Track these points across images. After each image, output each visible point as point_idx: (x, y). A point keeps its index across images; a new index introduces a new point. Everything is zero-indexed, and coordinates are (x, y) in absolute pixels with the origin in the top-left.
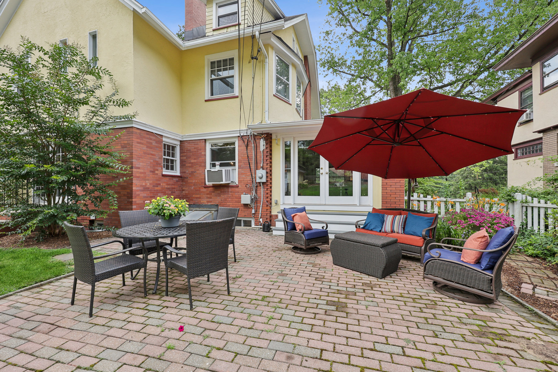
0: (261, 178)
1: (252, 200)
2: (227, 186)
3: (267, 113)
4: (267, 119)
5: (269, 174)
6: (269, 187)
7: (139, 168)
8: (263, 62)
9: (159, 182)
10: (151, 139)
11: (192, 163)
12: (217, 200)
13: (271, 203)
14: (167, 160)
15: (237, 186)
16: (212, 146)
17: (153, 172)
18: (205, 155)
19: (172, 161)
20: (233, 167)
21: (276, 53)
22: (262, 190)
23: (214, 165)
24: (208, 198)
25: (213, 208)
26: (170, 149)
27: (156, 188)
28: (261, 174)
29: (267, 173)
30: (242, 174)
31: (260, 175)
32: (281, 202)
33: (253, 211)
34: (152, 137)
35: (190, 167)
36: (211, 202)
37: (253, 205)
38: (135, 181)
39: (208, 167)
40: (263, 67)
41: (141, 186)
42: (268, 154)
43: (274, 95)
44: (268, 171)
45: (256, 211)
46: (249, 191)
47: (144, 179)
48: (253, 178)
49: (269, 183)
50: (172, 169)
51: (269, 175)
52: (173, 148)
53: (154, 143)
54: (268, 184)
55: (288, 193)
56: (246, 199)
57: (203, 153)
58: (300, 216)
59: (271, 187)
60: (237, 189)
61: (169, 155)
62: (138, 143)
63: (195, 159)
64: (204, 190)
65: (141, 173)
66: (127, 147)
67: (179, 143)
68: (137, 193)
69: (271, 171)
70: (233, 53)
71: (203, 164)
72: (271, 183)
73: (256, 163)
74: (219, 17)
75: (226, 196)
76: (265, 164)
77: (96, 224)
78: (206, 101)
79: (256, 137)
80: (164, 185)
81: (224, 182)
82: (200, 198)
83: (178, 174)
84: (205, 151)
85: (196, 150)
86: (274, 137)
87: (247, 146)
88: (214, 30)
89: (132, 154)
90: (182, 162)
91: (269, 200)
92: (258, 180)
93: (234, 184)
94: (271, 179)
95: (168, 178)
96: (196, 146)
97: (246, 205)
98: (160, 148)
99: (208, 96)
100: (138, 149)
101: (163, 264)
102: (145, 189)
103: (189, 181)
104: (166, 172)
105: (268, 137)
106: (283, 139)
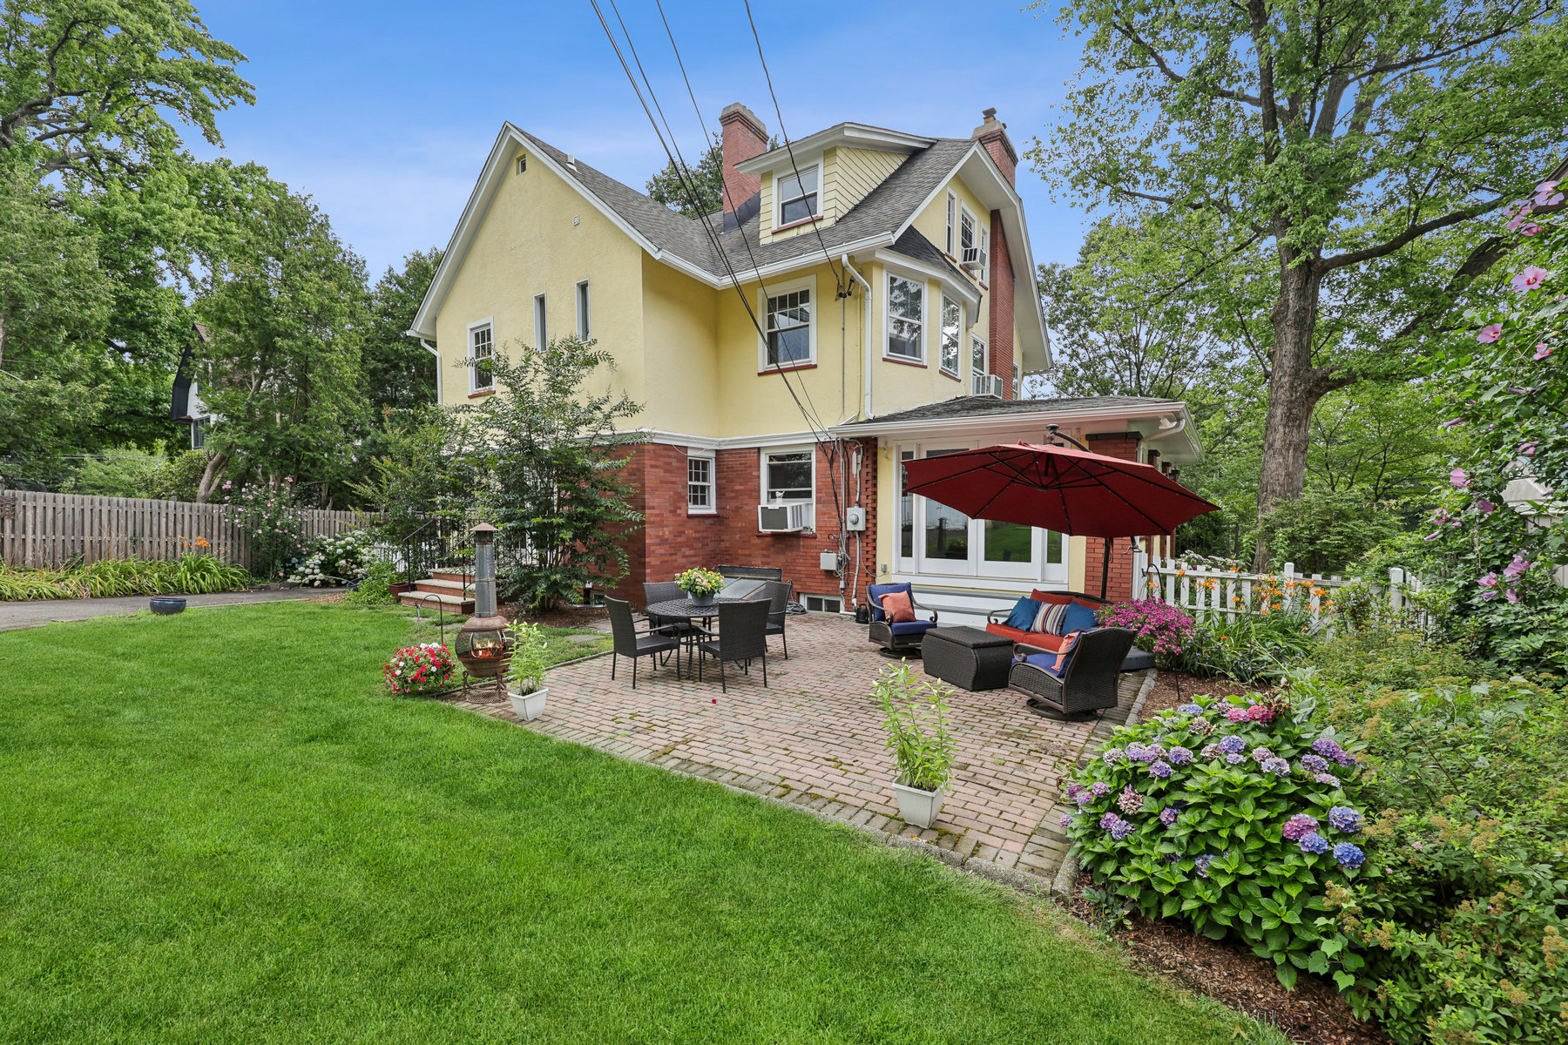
0: (855, 523)
1: (840, 563)
2: (796, 535)
3: (868, 398)
4: (867, 409)
5: (872, 515)
6: (870, 540)
7: (653, 508)
8: (861, 297)
9: (681, 529)
10: (670, 457)
11: (736, 491)
12: (779, 561)
13: (874, 571)
14: (695, 488)
15: (814, 537)
16: (771, 460)
17: (673, 512)
18: (759, 477)
19: (703, 489)
20: (806, 500)
21: (888, 272)
22: (858, 546)
23: (773, 496)
24: (763, 556)
25: (771, 575)
26: (700, 466)
27: (679, 539)
28: (855, 515)
29: (867, 513)
30: (824, 514)
31: (854, 518)
32: (892, 569)
33: (842, 585)
34: (671, 453)
35: (733, 498)
36: (768, 564)
37: (842, 573)
38: (649, 530)
39: (764, 503)
40: (862, 308)
41: (658, 537)
42: (870, 477)
43: (884, 360)
44: (870, 509)
45: (847, 584)
46: (834, 547)
47: (661, 525)
48: (842, 522)
49: (870, 533)
50: (703, 502)
51: (870, 517)
52: (705, 464)
53: (675, 464)
54: (868, 535)
55: (907, 550)
56: (828, 561)
57: (755, 473)
58: (894, 600)
59: (875, 540)
60: (813, 542)
61: (697, 479)
62: (652, 466)
63: (741, 484)
64: (758, 541)
65: (657, 515)
66: (637, 473)
67: (713, 455)
68: (652, 548)
69: (875, 509)
70: (808, 283)
71: (754, 494)
72: (875, 533)
73: (848, 494)
74: (783, 205)
75: (794, 554)
76: (864, 497)
77: (592, 595)
78: (760, 374)
79: (847, 444)
80: (690, 533)
81: (790, 529)
82: (750, 556)
83: (713, 511)
84: (759, 470)
85: (742, 467)
86: (880, 444)
87: (831, 462)
88: (774, 233)
89: (643, 486)
90: (719, 488)
91: (869, 564)
92: (850, 527)
93: (809, 533)
94: (875, 525)
95: (696, 520)
96: (743, 460)
97: (829, 573)
98: (684, 469)
99: (762, 362)
100: (652, 476)
101: (696, 649)
102: (663, 541)
103: (732, 524)
104: (694, 510)
105: (870, 447)
106: (899, 447)
